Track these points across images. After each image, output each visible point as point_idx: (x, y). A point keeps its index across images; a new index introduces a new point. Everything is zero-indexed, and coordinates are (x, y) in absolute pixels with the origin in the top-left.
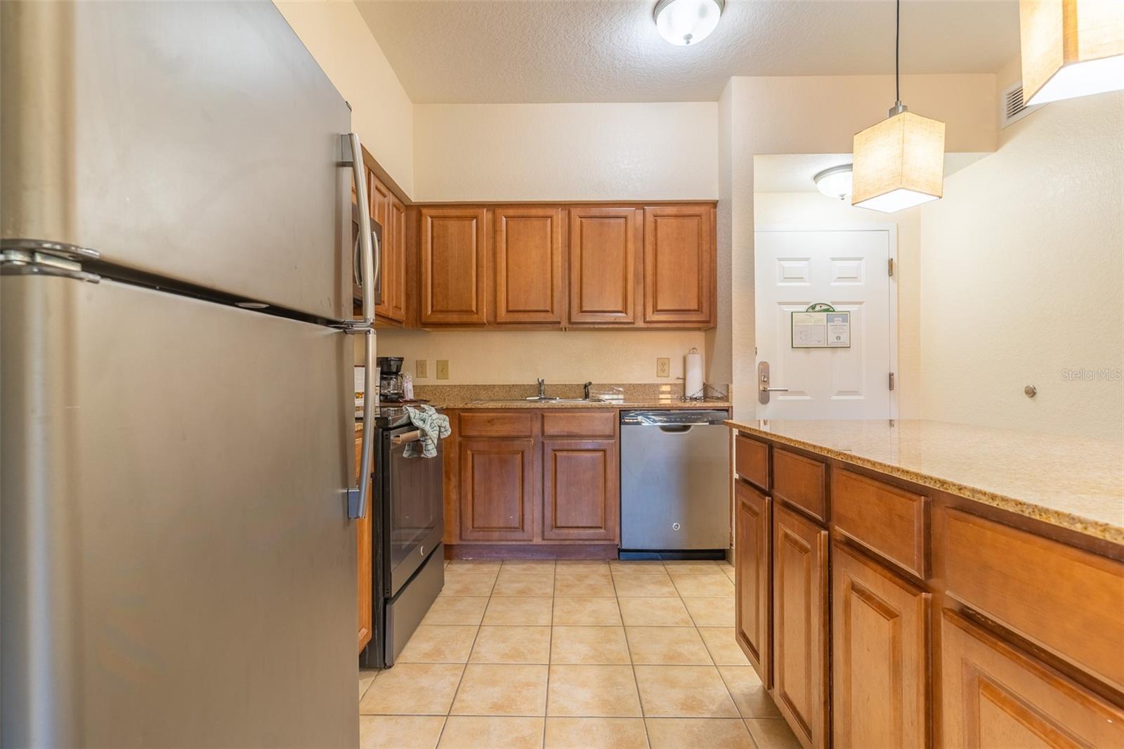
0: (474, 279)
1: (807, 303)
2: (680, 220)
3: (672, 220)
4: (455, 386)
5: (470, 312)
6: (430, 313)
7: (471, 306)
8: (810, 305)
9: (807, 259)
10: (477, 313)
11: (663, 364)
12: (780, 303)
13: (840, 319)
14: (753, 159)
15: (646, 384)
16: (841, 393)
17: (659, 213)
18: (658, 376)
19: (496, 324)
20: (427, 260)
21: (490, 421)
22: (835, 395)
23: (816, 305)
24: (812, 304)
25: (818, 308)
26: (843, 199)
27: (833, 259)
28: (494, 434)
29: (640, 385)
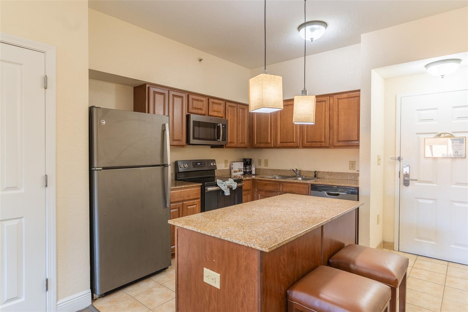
0: (269, 130)
1: (436, 133)
2: (349, 99)
3: (346, 100)
4: (270, 169)
5: (268, 143)
6: (256, 143)
7: (268, 141)
8: (438, 134)
9: (436, 109)
10: (270, 144)
11: (352, 164)
12: (417, 134)
13: (458, 141)
14: (371, 70)
15: (343, 173)
16: (457, 184)
17: (339, 97)
18: (350, 169)
19: (276, 147)
20: (255, 125)
21: (266, 185)
22: (454, 185)
23: (441, 134)
24: (439, 133)
25: (442, 135)
26: (443, 78)
27: (454, 107)
28: (267, 189)
29: (341, 173)
